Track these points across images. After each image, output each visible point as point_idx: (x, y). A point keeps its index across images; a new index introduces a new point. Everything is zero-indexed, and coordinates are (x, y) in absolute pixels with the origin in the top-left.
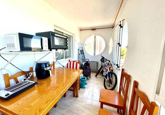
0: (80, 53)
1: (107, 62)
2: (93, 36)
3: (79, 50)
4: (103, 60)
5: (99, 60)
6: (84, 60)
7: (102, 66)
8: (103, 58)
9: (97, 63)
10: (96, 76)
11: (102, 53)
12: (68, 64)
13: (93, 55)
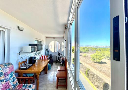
0: (46, 51)
1: (61, 55)
2: (54, 41)
3: (45, 49)
4: (59, 54)
5: (57, 55)
6: (48, 55)
7: (59, 58)
8: (59, 53)
9: (56, 56)
10: (56, 64)
11: (59, 51)
12: (41, 57)
13: (54, 52)
